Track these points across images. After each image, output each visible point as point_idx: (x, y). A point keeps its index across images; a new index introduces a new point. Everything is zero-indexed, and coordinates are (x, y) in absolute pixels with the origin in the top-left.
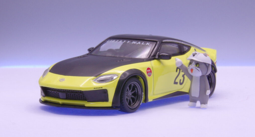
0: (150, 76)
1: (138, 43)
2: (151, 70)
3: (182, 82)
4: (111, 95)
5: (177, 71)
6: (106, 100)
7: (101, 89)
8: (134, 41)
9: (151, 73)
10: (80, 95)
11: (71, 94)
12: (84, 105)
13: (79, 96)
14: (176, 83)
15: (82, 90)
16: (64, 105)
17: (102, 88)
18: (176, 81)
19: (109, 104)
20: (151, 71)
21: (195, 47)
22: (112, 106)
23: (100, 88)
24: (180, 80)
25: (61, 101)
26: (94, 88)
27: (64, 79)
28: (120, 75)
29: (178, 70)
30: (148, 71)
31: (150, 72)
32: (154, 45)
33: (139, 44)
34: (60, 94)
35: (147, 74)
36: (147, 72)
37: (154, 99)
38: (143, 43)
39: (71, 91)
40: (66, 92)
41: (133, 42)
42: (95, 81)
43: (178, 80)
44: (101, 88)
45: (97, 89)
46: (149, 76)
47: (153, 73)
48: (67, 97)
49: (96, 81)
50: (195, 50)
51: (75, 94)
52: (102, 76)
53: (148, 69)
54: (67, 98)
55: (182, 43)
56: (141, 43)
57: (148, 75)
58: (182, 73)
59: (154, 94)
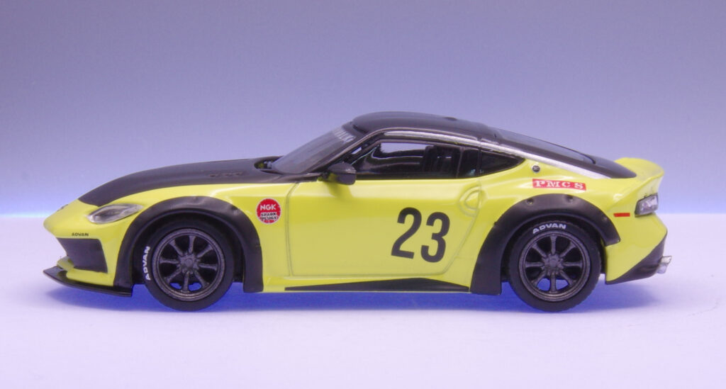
0: (272, 221)
2: (277, 207)
3: (433, 251)
4: (111, 255)
5: (402, 218)
6: (103, 267)
7: (86, 237)
9: (279, 214)
14: (396, 251)
17: (88, 235)
18: (404, 247)
19: (107, 279)
20: (278, 210)
22: (114, 285)
23: (83, 235)
24: (425, 250)
26: (73, 234)
28: (145, 209)
29: (410, 219)
30: (263, 207)
35: (259, 215)
36: (259, 212)
37: (289, 286)
43: (411, 248)
44: (85, 234)
45: (78, 237)
46: (266, 221)
47: (287, 215)
50: (537, 169)
53: (268, 202)
57: (262, 219)
58: (430, 227)
59: (291, 274)
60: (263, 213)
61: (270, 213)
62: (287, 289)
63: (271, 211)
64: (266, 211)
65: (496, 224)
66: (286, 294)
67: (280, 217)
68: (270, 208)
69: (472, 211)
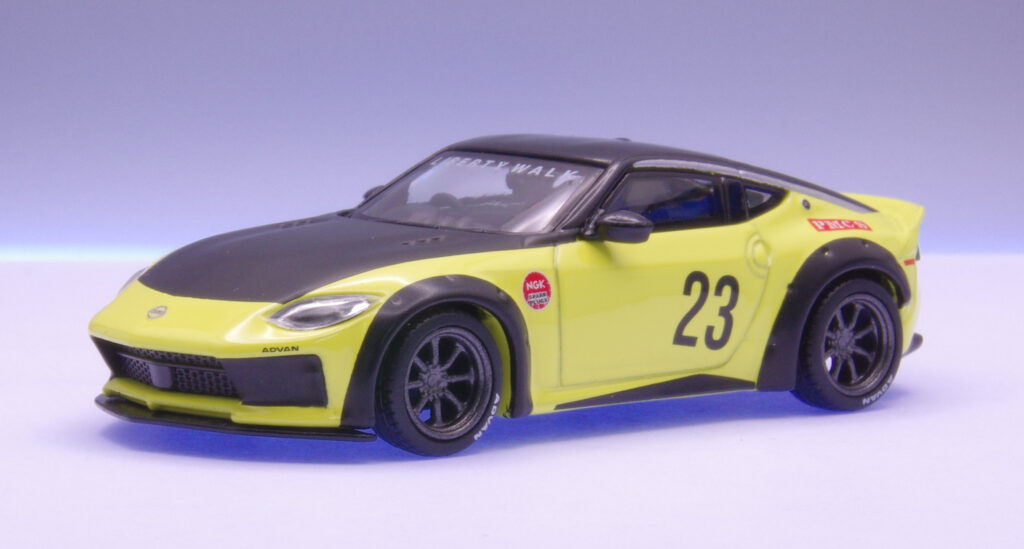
0: (542, 306)
1: (533, 171)
2: (546, 283)
3: (717, 335)
4: (338, 380)
5: (687, 291)
6: (319, 399)
7: (294, 353)
8: (522, 164)
9: (549, 294)
10: (205, 375)
11: (187, 371)
12: (229, 414)
13: (218, 381)
14: (681, 339)
15: (219, 355)
16: (161, 414)
17: (297, 349)
18: (688, 332)
19: (330, 416)
20: (547, 289)
21: (806, 193)
22: (342, 426)
23: (287, 349)
24: (710, 330)
25: (151, 399)
26: (265, 350)
27: (166, 308)
28: (383, 301)
29: (697, 286)
30: (530, 286)
31: (543, 290)
32: (592, 179)
33: (533, 175)
34: (153, 369)
35: (526, 297)
36: (527, 292)
37: (560, 403)
38: (553, 170)
39: (173, 357)
40: (170, 361)
41: (518, 165)
42: (274, 321)
43: (695, 329)
44: (293, 348)
45: (277, 354)
46: (535, 307)
47: (559, 296)
48: (175, 383)
49: (280, 320)
50: (807, 205)
51: (202, 373)
52: (309, 301)
53: (534, 277)
54: (175, 388)
55: (742, 174)
56: (546, 169)
57: (530, 303)
58: (718, 298)
59: (561, 385)
60: (531, 295)
61: (538, 294)
62: (558, 407)
63: (539, 290)
64: (534, 291)
65: (791, 286)
66: (558, 414)
67: (551, 298)
68: (537, 285)
69: (763, 272)
